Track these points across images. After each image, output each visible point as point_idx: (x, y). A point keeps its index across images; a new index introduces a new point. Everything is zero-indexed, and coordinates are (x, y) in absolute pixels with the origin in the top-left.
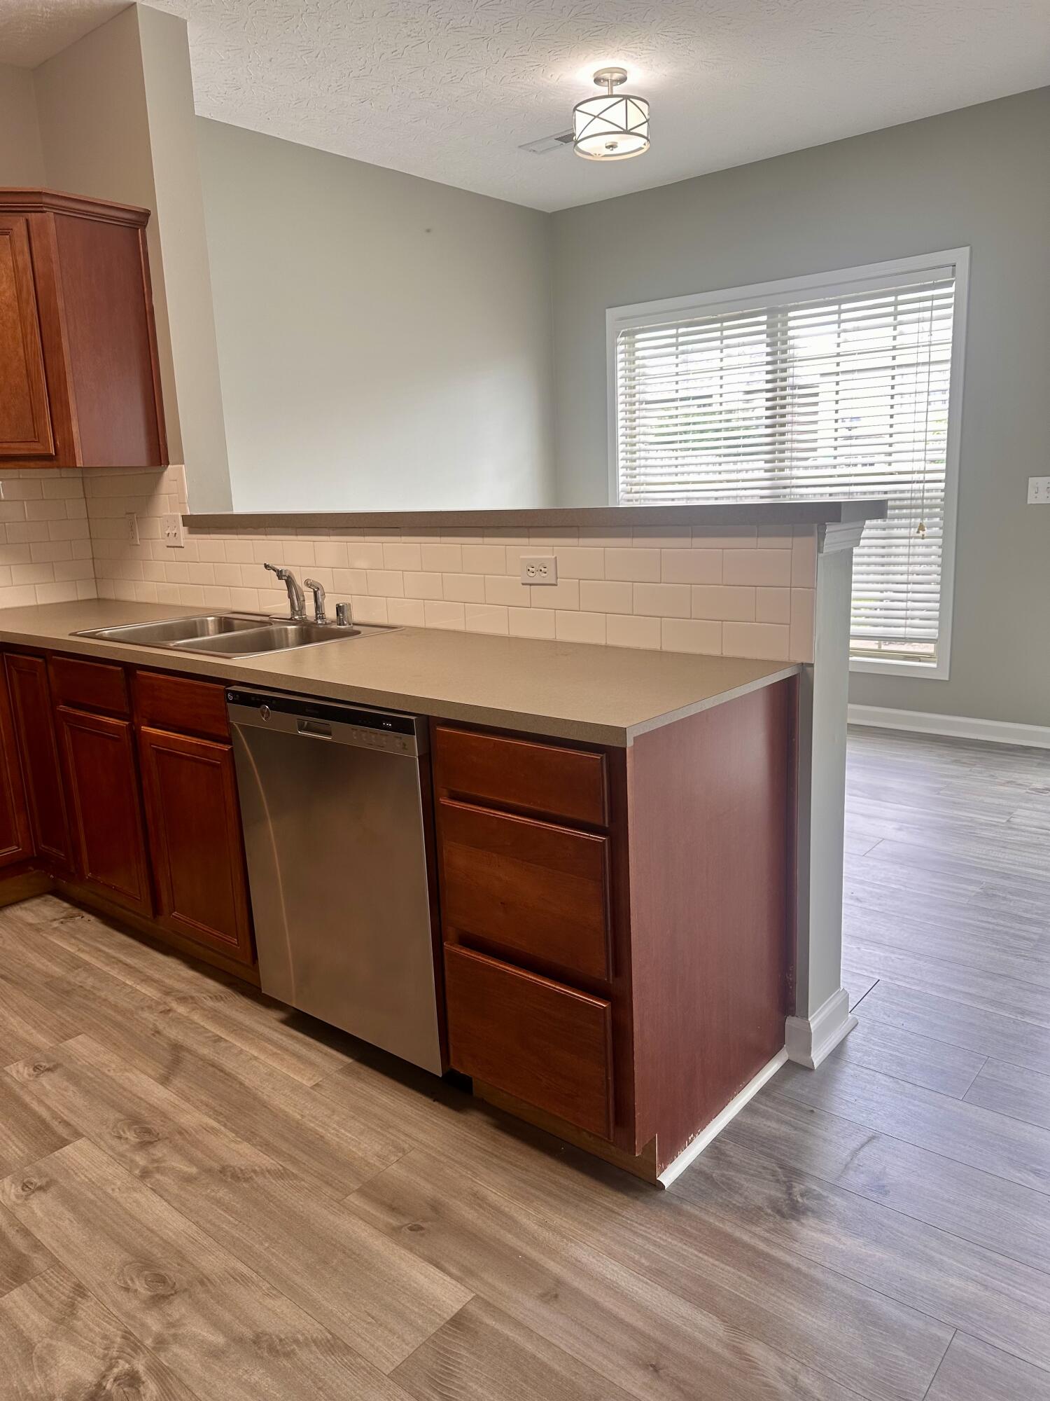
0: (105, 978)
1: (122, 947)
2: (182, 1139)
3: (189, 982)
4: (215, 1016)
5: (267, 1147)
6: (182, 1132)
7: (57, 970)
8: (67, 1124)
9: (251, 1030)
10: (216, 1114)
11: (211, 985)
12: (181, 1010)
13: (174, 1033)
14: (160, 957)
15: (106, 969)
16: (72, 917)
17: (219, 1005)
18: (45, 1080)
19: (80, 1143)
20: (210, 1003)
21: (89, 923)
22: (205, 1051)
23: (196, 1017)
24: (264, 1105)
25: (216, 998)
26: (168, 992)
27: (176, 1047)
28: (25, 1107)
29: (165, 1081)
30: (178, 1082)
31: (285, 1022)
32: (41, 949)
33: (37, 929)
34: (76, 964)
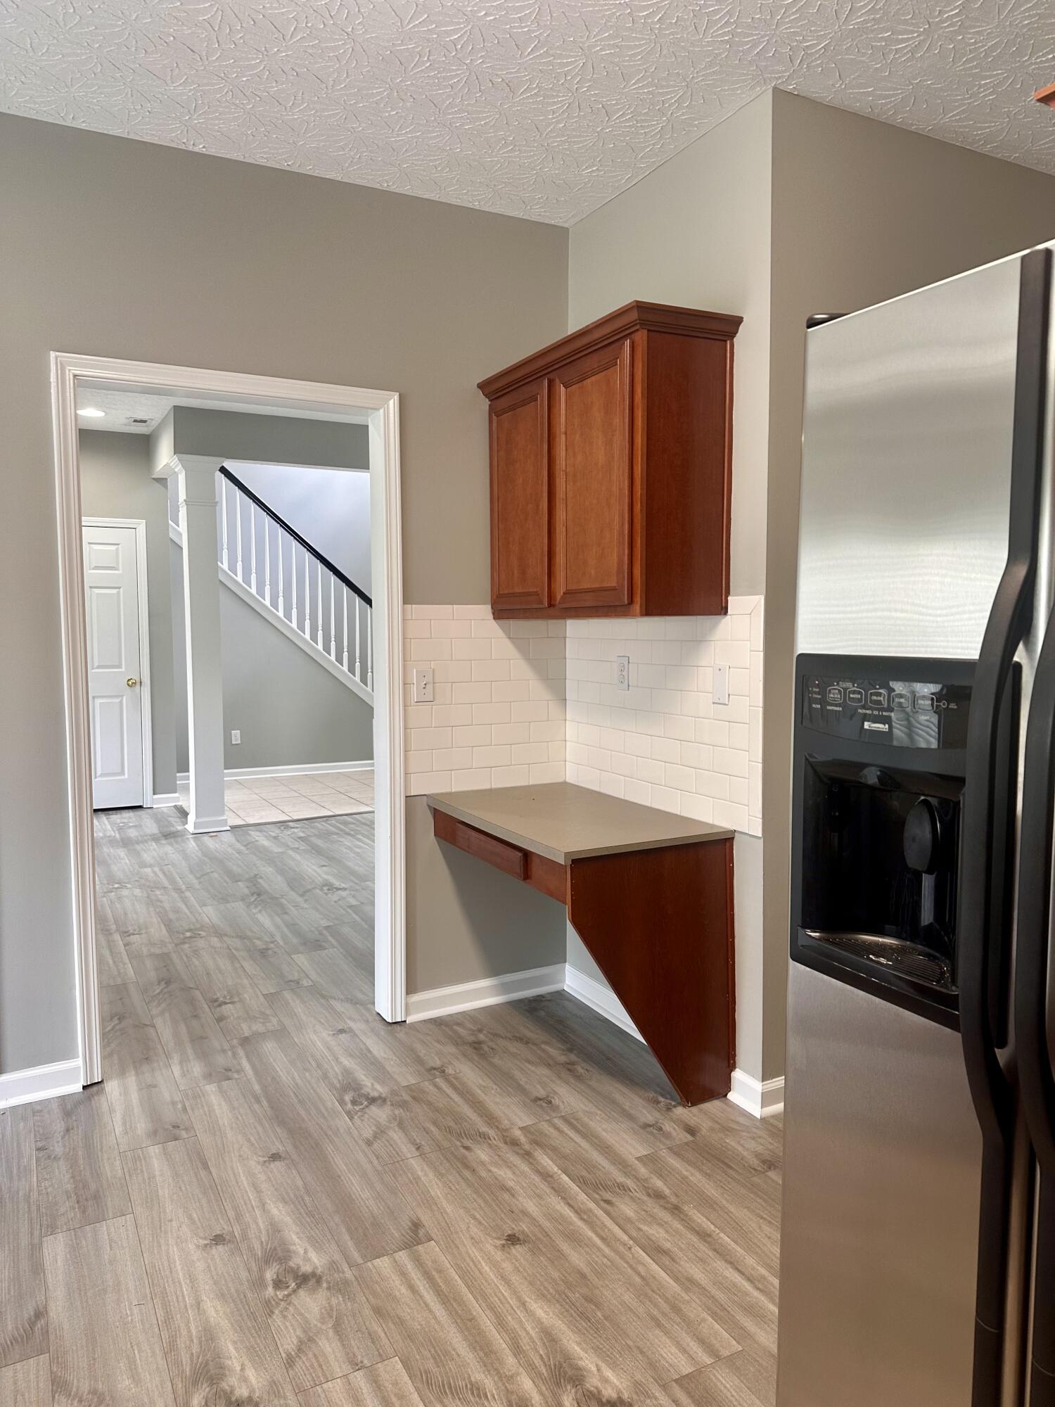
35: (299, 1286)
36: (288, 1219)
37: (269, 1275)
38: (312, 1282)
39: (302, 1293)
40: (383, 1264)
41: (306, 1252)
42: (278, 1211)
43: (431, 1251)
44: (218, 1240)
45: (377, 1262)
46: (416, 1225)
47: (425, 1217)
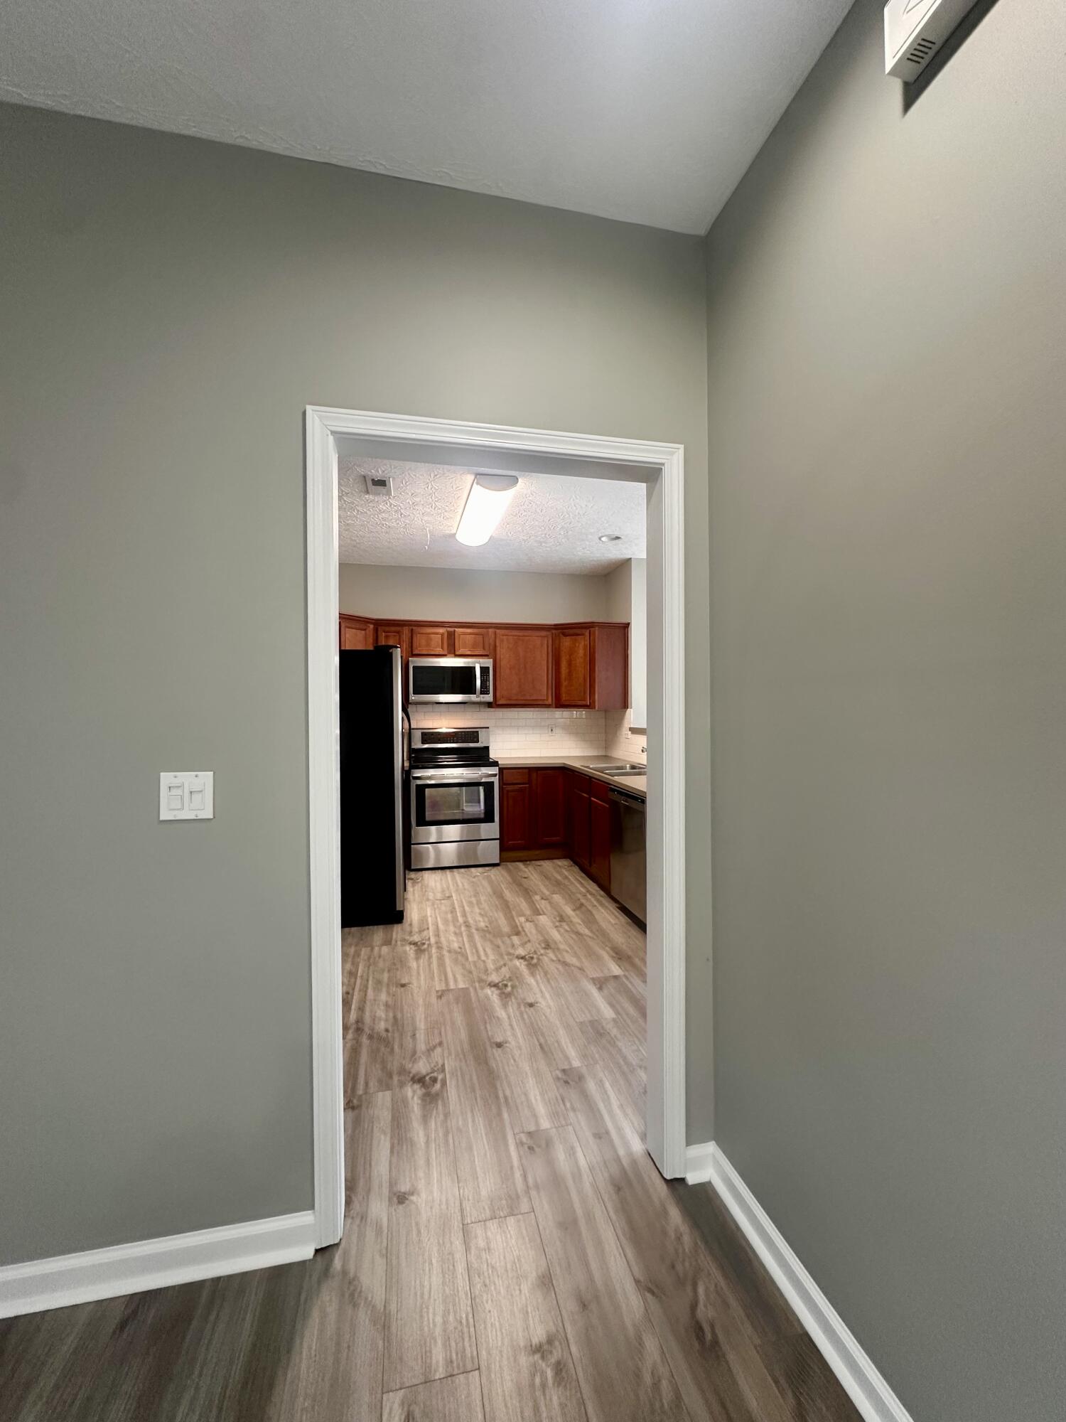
0: (572, 883)
1: (581, 877)
2: (570, 923)
3: (597, 891)
4: (598, 901)
5: (592, 931)
6: (571, 922)
7: (559, 878)
8: (543, 911)
9: (606, 907)
10: (583, 921)
11: (602, 893)
12: (589, 896)
13: (583, 901)
14: (591, 882)
15: (574, 881)
16: (571, 866)
17: (601, 898)
18: (543, 901)
19: (545, 916)
20: (599, 897)
21: (576, 869)
22: (590, 908)
23: (593, 900)
24: (597, 923)
25: (602, 896)
26: (588, 891)
27: (582, 905)
28: (535, 905)
29: (574, 910)
30: (578, 912)
31: (618, 908)
32: (558, 872)
33: (560, 867)
34: (566, 877)
35: (498, 984)
36: (498, 1009)
37: (509, 989)
38: (492, 984)
39: (497, 981)
40: (461, 985)
41: (492, 995)
42: (501, 1013)
43: (439, 986)
44: (531, 1005)
45: (464, 986)
46: (440, 997)
47: (434, 999)
